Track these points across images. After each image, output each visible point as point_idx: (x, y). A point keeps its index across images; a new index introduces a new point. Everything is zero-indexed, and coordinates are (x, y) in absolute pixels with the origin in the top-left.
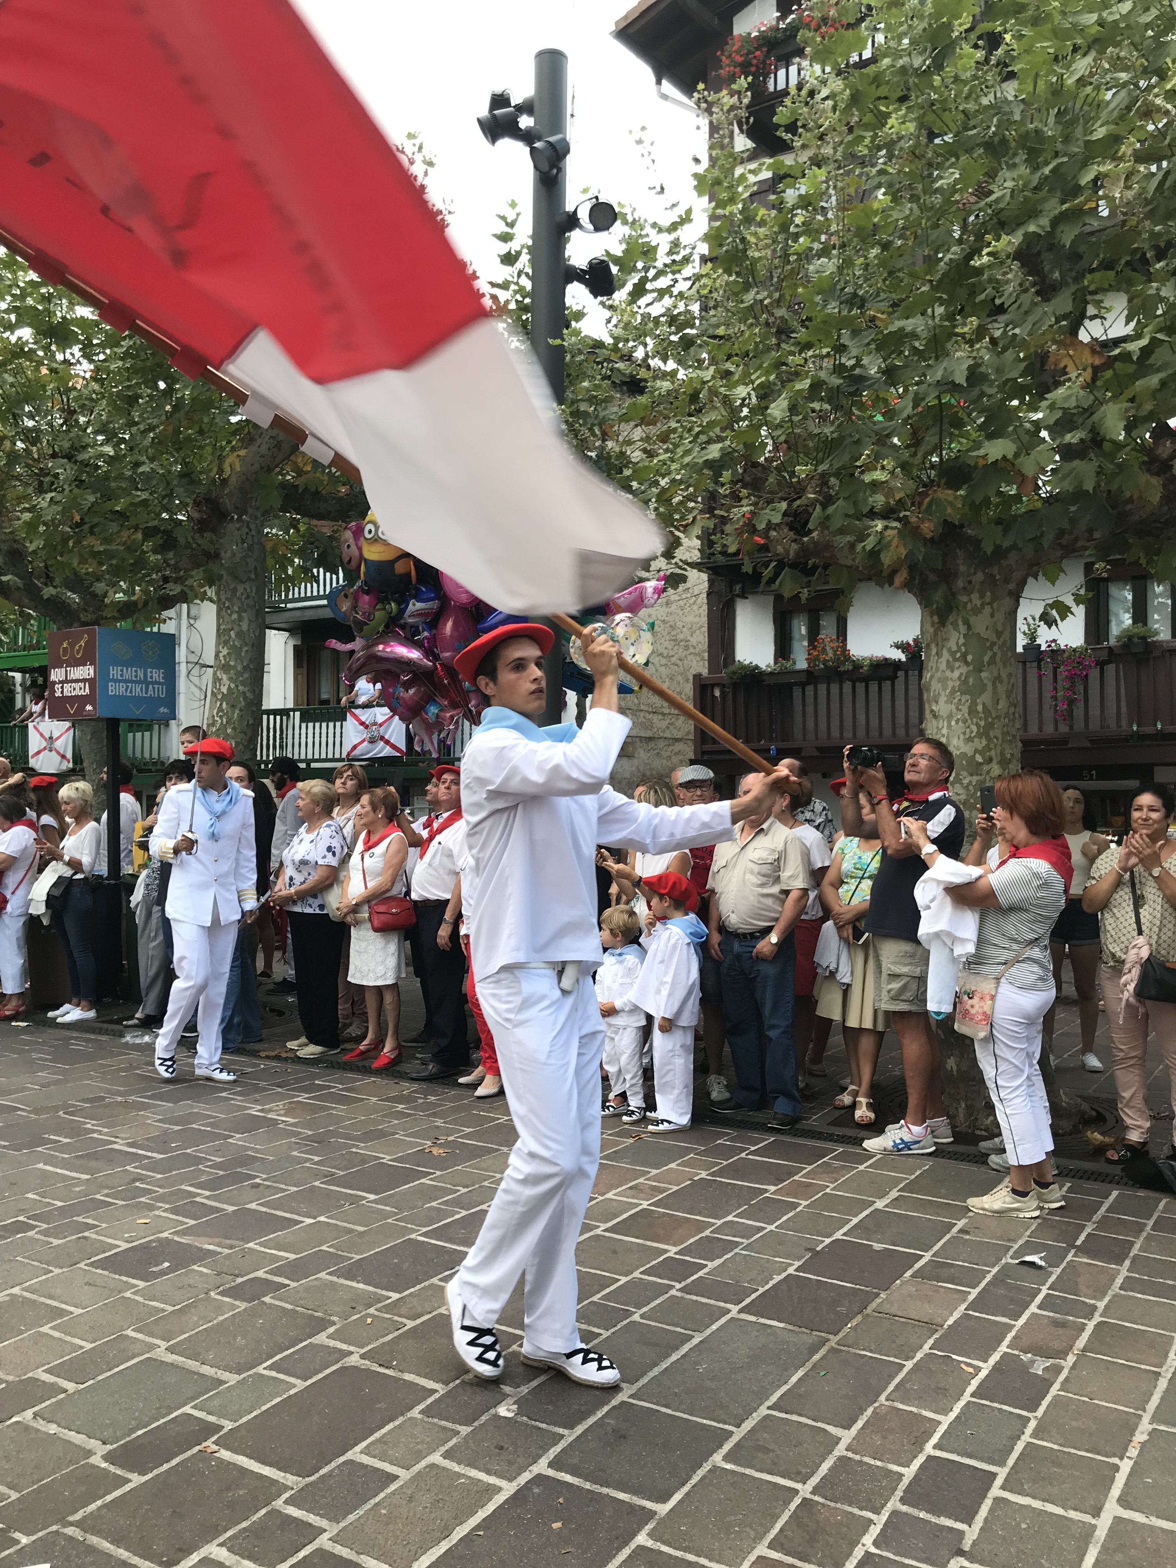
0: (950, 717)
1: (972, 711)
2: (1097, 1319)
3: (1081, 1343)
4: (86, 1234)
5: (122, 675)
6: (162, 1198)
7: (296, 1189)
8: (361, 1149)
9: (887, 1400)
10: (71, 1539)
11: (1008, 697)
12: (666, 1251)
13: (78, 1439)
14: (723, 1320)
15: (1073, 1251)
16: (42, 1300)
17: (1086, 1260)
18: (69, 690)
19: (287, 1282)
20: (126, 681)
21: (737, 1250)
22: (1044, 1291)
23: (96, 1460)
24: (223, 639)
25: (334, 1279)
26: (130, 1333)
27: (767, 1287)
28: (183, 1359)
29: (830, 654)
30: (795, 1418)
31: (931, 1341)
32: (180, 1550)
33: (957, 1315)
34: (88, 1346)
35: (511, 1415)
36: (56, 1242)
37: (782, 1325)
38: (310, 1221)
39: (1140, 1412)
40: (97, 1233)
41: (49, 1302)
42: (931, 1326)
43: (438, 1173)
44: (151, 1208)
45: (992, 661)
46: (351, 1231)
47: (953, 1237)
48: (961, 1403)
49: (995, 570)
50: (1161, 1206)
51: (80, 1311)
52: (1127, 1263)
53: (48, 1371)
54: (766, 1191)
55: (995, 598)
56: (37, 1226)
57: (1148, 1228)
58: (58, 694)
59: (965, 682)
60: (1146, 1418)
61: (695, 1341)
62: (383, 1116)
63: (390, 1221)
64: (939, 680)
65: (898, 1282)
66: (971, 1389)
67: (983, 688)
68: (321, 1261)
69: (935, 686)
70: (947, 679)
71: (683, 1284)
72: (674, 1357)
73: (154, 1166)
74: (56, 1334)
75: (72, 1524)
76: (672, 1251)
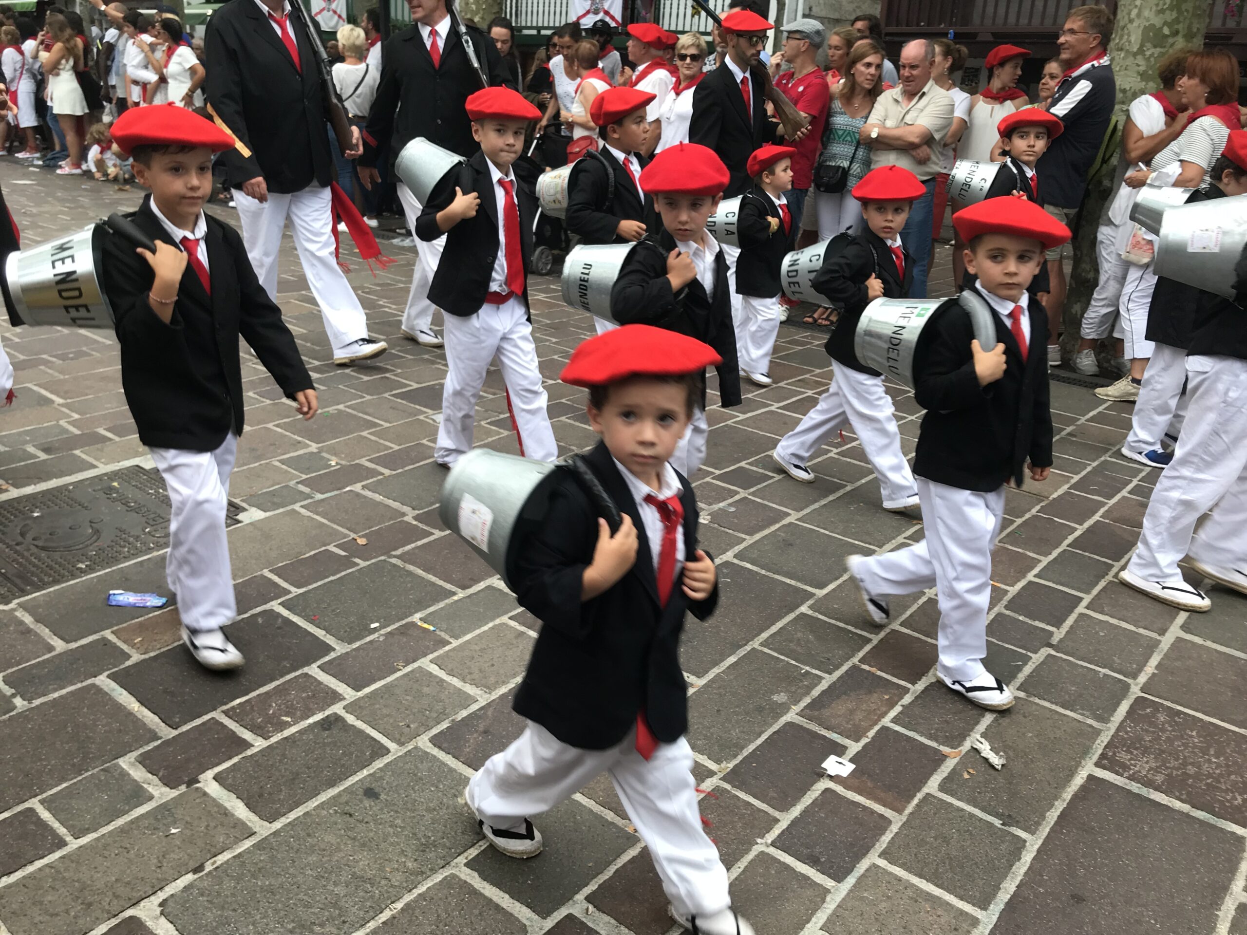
10: (395, 565)
13: (396, 505)
23: (409, 519)
25: (572, 422)
32: (471, 579)
40: (395, 375)
61: (848, 488)
66: (1067, 542)
71: (839, 450)
72: (832, 497)
75: (395, 557)
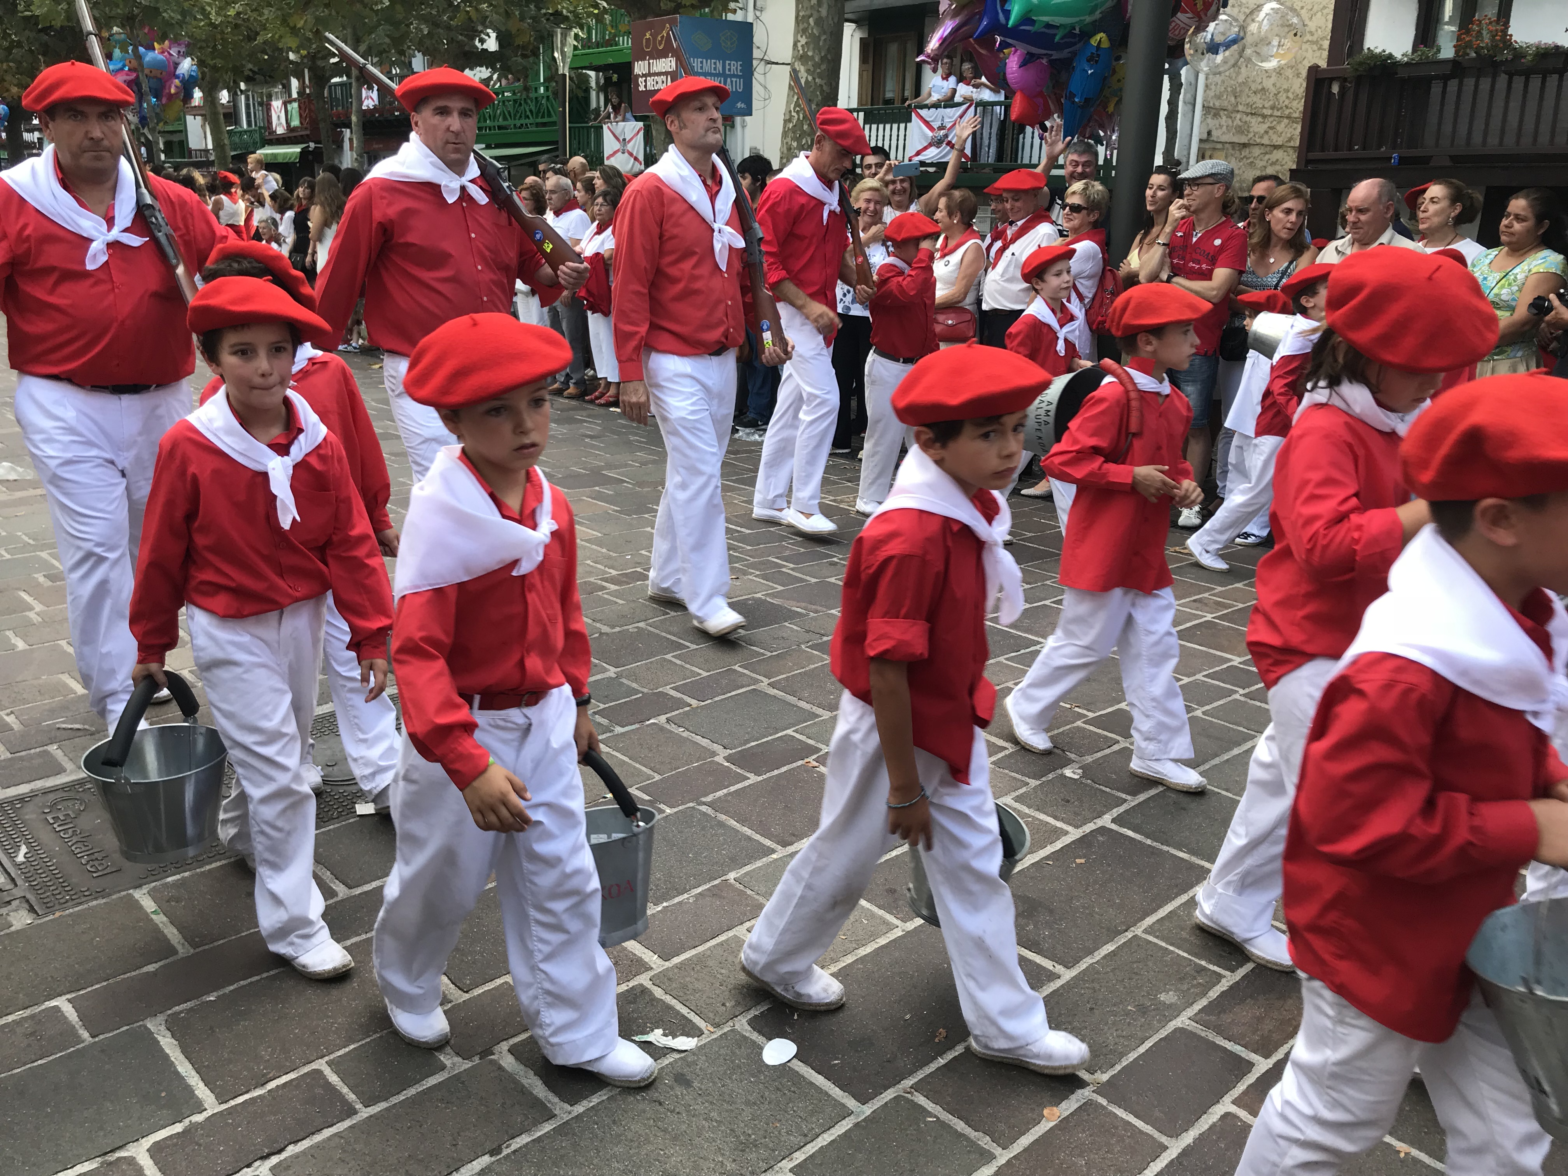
5: (702, 67)
10: (705, 814)
13: (705, 742)
18: (652, 84)
23: (719, 759)
26: (736, 667)
28: (783, 694)
29: (1486, 38)
32: (793, 835)
34: (705, 674)
35: (1076, 777)
41: (669, 636)
44: (744, 572)
51: (695, 646)
53: (675, 689)
58: (642, 88)
71: (1247, 690)
72: (1236, 751)
73: (744, 539)
74: (678, 662)
75: (704, 804)
76: (1236, 661)
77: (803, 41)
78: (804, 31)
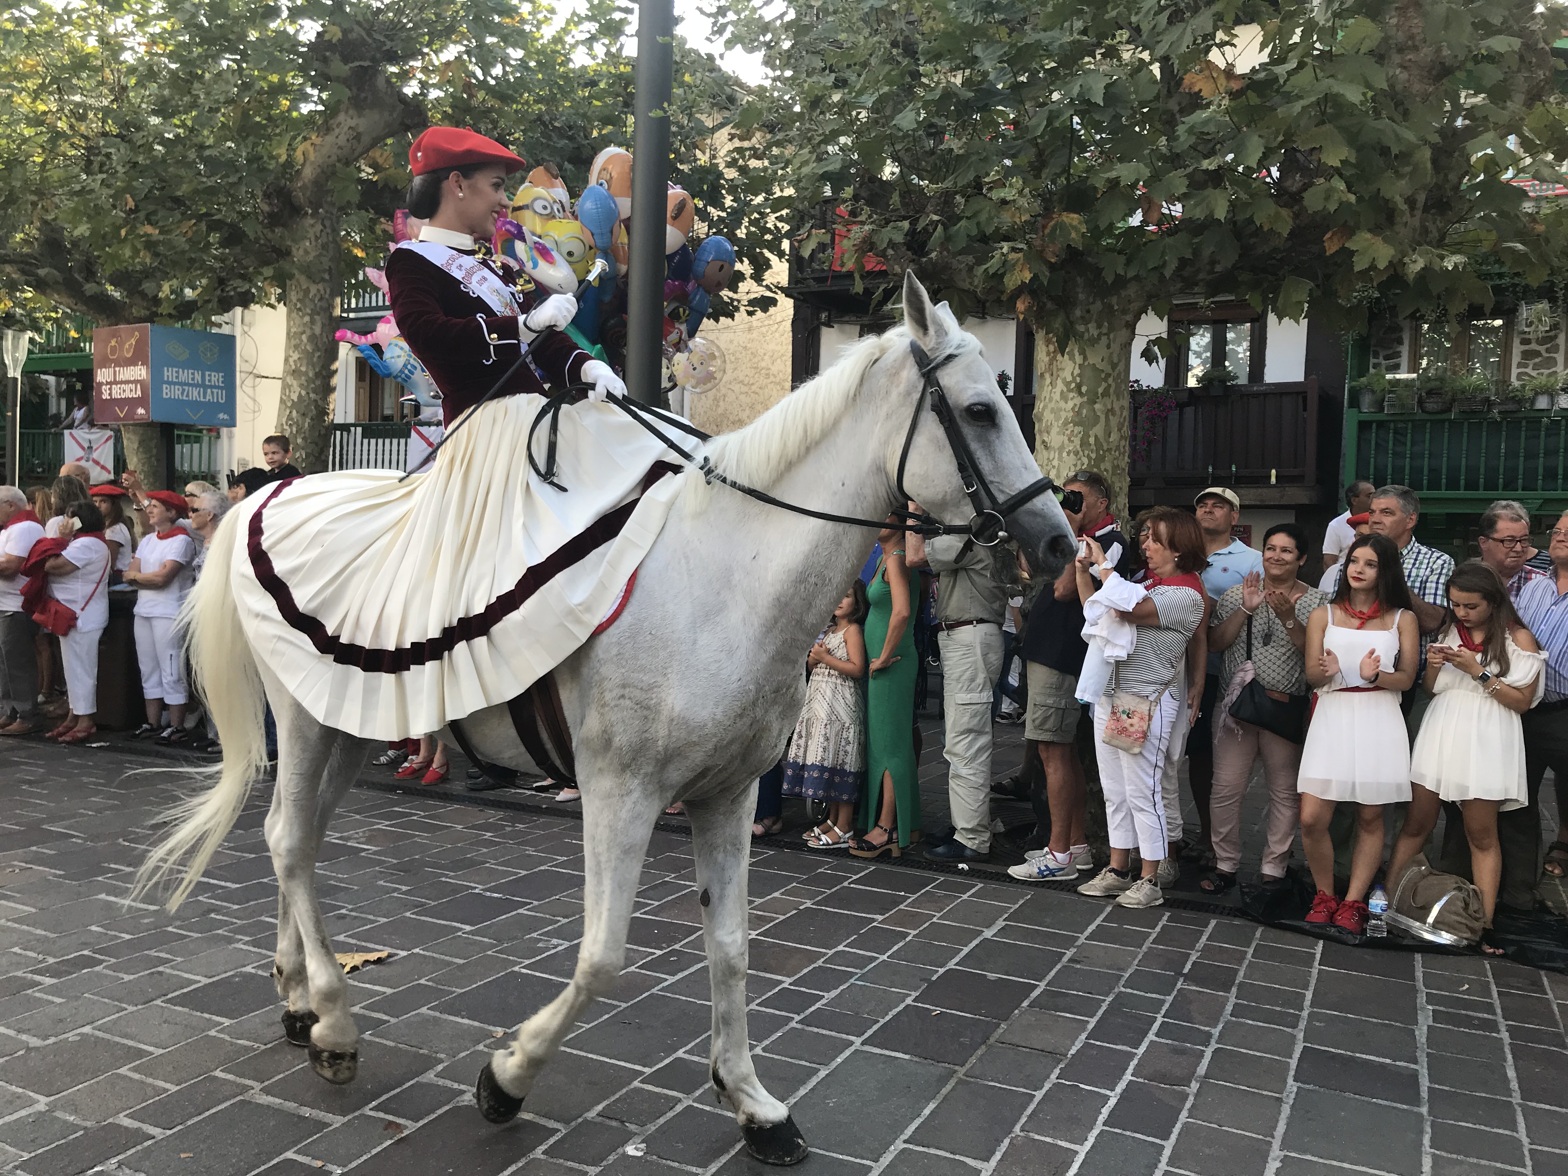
0: (1061, 448)
1: (1084, 443)
2: (1214, 1046)
3: (1202, 1069)
4: (160, 969)
5: (177, 377)
6: (241, 930)
7: (385, 920)
8: (450, 878)
9: (1022, 1131)
11: (1119, 430)
12: (781, 982)
14: (847, 1053)
15: (1182, 979)
16: (117, 1039)
17: (1194, 988)
18: (118, 392)
19: (385, 1018)
20: (181, 384)
21: (852, 981)
22: (1159, 1020)
24: (293, 342)
25: (437, 1014)
26: (218, 1073)
27: (887, 1018)
28: (278, 1101)
30: (932, 1151)
31: (1057, 1071)
33: (1078, 1045)
34: (174, 1088)
35: (640, 1154)
36: (127, 978)
37: (907, 1057)
38: (403, 953)
39: (1268, 1139)
40: (172, 968)
41: (125, 1041)
42: (1055, 1056)
43: (536, 903)
44: (230, 941)
45: (1106, 394)
46: (449, 964)
47: (1064, 967)
48: (1095, 1132)
49: (1114, 300)
50: (1258, 934)
51: (161, 1051)
52: (1234, 990)
53: (130, 1116)
54: (874, 920)
55: (1111, 329)
56: (103, 961)
57: (1249, 956)
58: (106, 396)
59: (1079, 413)
60: (1276, 1144)
61: (823, 1073)
62: (471, 844)
63: (489, 953)
64: (1052, 411)
65: (1016, 1011)
66: (1101, 1118)
67: (1097, 419)
68: (420, 995)
69: (1048, 416)
70: (1060, 410)
71: (802, 1016)
72: (802, 1092)
73: (229, 896)
74: (136, 1076)
76: (787, 982)
77: (296, 356)
78: (296, 347)
